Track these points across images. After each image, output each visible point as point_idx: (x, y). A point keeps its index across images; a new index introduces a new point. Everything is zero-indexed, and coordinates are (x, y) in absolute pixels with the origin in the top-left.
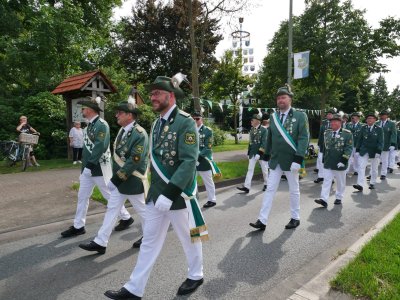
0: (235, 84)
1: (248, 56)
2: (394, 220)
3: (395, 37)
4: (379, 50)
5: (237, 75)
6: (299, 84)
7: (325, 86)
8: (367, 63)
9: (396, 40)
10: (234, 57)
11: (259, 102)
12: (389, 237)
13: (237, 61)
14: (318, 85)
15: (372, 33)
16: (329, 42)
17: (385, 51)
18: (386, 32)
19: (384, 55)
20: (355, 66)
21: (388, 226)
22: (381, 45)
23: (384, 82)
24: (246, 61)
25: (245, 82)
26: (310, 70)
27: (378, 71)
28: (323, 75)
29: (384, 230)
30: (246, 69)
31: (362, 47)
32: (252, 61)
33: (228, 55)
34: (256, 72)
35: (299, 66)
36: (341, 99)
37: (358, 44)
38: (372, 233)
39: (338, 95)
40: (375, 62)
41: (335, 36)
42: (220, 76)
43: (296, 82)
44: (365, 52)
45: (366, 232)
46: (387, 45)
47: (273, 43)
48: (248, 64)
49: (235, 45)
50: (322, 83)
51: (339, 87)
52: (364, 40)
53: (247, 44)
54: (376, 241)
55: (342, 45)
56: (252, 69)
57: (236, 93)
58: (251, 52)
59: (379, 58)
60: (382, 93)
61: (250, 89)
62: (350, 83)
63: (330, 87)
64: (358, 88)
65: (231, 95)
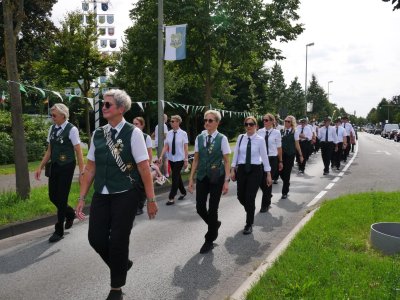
0: (86, 65)
1: (106, 25)
2: (288, 249)
3: (289, 17)
4: (272, 31)
5: (88, 51)
6: (177, 69)
7: (209, 74)
8: (258, 47)
9: (290, 20)
10: (85, 24)
12: (281, 274)
13: (89, 31)
14: (200, 72)
15: (264, 9)
16: (213, 15)
17: (279, 33)
18: (279, 10)
19: (278, 37)
20: (245, 49)
21: (281, 258)
22: (274, 25)
23: (281, 72)
24: (103, 32)
25: (100, 64)
26: (188, 51)
27: (272, 58)
28: (207, 60)
29: (276, 264)
30: (104, 44)
31: (252, 26)
32: (111, 33)
33: (74, 20)
34: (117, 49)
35: (173, 44)
36: (232, 93)
37: (248, 21)
38: (262, 270)
39: (228, 87)
40: (267, 46)
41: (220, 9)
42: (62, 51)
43: (171, 66)
44: (255, 33)
45: (255, 269)
46: (281, 25)
47: (138, 10)
48: (107, 36)
49: (85, 7)
50: (205, 70)
51: (227, 76)
52: (255, 17)
53: (105, 7)
54: (265, 280)
55: (228, 20)
56: (113, 45)
57: (89, 79)
58: (111, 19)
59: (273, 41)
60: (279, 86)
61: (110, 74)
62: (240, 72)
63: (216, 76)
64: (250, 78)
65: (81, 82)
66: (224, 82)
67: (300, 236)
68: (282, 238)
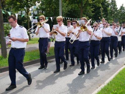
2: (114, 78)
7: (82, 4)
11: (44, 13)
14: (78, 3)
21: (110, 82)
23: (115, 2)
29: (108, 84)
38: (103, 86)
39: (90, 10)
50: (80, 2)
51: (90, 5)
60: (114, 8)
61: (38, 5)
62: (96, 3)
63: (85, 5)
64: (100, 5)
65: (25, 8)
66: (88, 8)
67: (120, 74)
68: (112, 75)
